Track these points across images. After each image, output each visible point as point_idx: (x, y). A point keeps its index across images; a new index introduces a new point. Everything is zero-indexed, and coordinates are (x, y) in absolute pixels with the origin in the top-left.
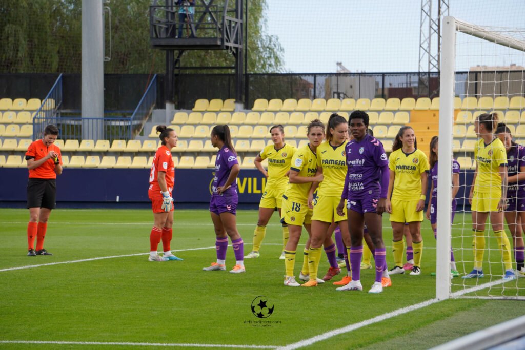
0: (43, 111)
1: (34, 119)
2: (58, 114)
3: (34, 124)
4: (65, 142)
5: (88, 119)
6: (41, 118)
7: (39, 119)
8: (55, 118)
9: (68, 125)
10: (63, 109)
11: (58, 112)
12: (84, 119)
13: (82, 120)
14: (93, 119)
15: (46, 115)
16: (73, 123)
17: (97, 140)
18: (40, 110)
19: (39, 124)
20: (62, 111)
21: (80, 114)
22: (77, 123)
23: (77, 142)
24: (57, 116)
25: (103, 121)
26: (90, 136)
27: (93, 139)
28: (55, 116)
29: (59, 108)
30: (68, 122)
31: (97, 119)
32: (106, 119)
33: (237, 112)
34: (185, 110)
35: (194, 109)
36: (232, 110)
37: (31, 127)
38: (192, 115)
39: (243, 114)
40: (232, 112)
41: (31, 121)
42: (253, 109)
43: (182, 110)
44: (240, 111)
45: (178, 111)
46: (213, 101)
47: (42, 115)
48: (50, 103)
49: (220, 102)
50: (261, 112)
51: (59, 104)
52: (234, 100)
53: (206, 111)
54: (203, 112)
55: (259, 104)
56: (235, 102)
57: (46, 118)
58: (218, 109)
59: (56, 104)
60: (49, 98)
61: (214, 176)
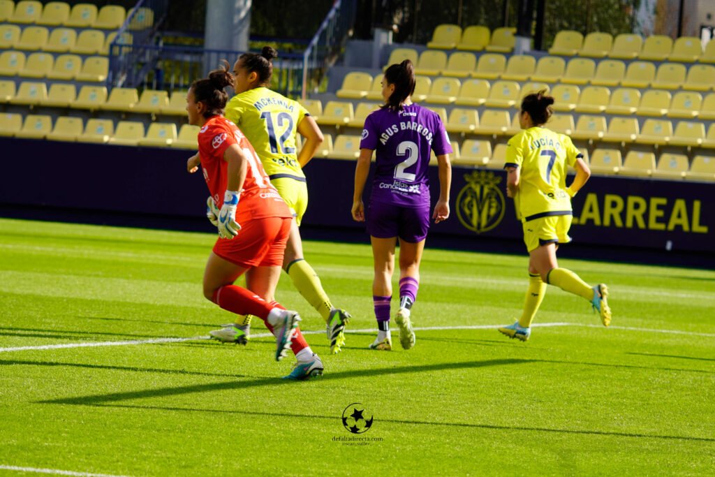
0: (130, 31)
1: (112, 46)
3: (111, 56)
4: (170, 96)
5: (218, 52)
6: (126, 46)
7: (121, 46)
11: (158, 34)
12: (210, 51)
13: (206, 55)
15: (135, 40)
18: (125, 30)
19: (120, 57)
21: (202, 41)
22: (194, 59)
24: (157, 43)
29: (161, 28)
30: (178, 57)
33: (518, 54)
34: (413, 45)
35: (430, 45)
36: (507, 49)
37: (105, 62)
38: (427, 55)
39: (532, 60)
40: (508, 55)
41: (106, 51)
42: (551, 51)
43: (406, 44)
44: (525, 53)
45: (397, 45)
46: (470, 30)
47: (128, 39)
48: (144, 17)
49: (484, 32)
50: (567, 58)
51: (161, 20)
52: (514, 30)
53: (456, 50)
54: (449, 52)
55: (565, 40)
56: (515, 35)
57: (135, 46)
58: (480, 47)
59: (156, 20)
60: (142, 6)
61: (467, 183)
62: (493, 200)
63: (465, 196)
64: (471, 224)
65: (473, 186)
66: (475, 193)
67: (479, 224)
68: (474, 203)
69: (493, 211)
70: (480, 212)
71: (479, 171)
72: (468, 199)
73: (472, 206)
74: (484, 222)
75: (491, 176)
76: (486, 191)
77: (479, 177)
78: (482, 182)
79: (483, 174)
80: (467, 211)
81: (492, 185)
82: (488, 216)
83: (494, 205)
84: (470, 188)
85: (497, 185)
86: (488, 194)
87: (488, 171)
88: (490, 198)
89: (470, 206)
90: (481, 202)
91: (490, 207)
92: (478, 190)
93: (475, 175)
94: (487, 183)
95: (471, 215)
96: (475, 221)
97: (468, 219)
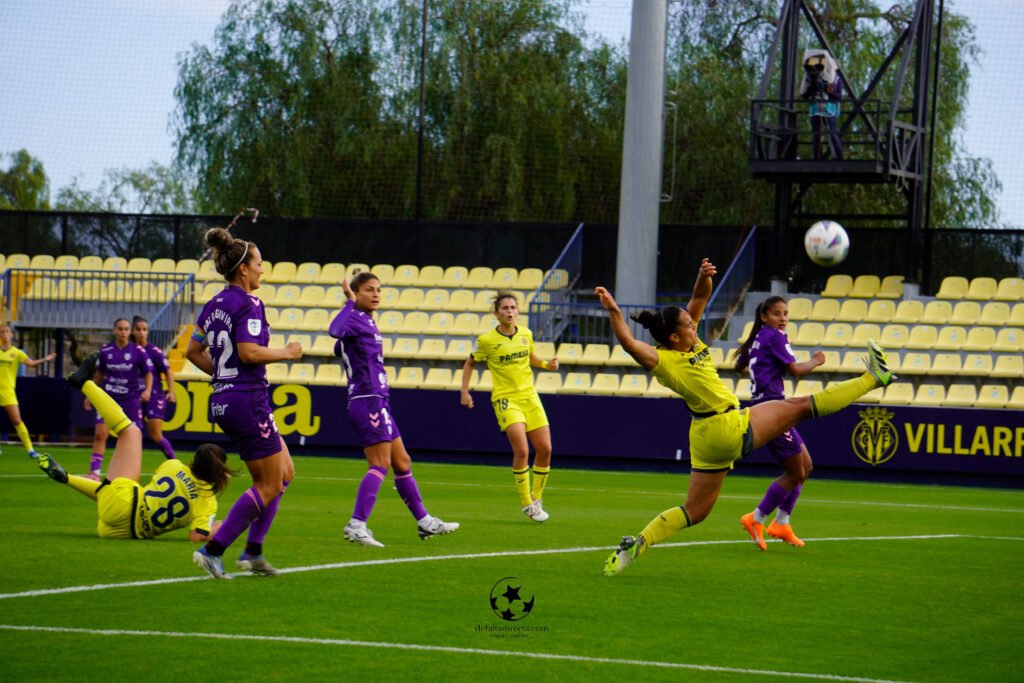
0: (547, 291)
1: (531, 304)
2: (572, 296)
3: (530, 314)
4: (584, 348)
5: (628, 307)
6: (544, 304)
7: (539, 304)
8: (567, 305)
9: (591, 318)
10: (583, 288)
11: (573, 293)
14: (636, 307)
15: (552, 299)
16: (599, 313)
18: (543, 289)
19: (539, 314)
20: (581, 292)
23: (606, 348)
24: (571, 301)
28: (567, 301)
29: (575, 287)
30: (591, 312)
33: (907, 299)
34: (807, 295)
35: (823, 294)
36: (897, 295)
37: (526, 318)
38: (820, 303)
39: (918, 304)
40: (898, 300)
41: (526, 309)
42: (939, 295)
43: (801, 294)
44: (913, 299)
45: (793, 295)
46: (861, 279)
47: (545, 298)
48: (560, 278)
49: (874, 280)
50: (954, 301)
51: (576, 280)
52: (902, 278)
53: (848, 297)
54: (841, 299)
55: (951, 286)
56: (903, 282)
57: (552, 304)
58: (870, 295)
59: (570, 280)
60: (558, 267)
61: (862, 419)
62: (887, 434)
63: (860, 431)
64: (867, 459)
65: (867, 421)
66: (870, 428)
67: (874, 457)
68: (869, 437)
69: (887, 445)
70: (875, 446)
71: (873, 407)
72: (864, 433)
73: (867, 440)
74: (879, 455)
75: (884, 412)
76: (880, 426)
77: (873, 413)
78: (876, 419)
79: (877, 411)
80: (863, 446)
81: (885, 421)
82: (883, 449)
83: (888, 438)
84: (864, 424)
85: (890, 420)
86: (882, 428)
87: (881, 408)
88: (884, 433)
89: (865, 440)
90: (875, 436)
91: (884, 441)
92: (872, 425)
93: (869, 411)
94: (881, 419)
95: (866, 448)
96: (870, 454)
97: (863, 453)
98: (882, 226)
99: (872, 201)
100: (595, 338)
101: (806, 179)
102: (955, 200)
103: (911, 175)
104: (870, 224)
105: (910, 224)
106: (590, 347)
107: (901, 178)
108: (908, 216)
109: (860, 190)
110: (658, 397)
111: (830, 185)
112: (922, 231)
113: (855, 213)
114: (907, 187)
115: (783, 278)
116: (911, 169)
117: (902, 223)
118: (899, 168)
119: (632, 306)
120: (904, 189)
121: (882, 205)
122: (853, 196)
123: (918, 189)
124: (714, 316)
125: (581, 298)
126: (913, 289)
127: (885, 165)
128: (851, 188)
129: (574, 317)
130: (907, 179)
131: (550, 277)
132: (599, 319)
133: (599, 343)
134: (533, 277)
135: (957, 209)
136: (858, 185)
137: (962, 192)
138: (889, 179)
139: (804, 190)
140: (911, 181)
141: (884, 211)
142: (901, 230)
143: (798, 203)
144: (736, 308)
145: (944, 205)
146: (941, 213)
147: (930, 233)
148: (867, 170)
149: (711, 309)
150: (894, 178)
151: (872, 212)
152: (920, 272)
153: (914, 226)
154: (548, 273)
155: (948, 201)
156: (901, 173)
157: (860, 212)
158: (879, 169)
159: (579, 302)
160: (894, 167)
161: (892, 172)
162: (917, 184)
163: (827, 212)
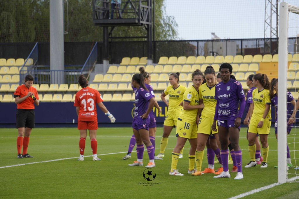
0: (26, 66)
1: (20, 71)
2: (35, 68)
3: (20, 74)
4: (40, 86)
5: (54, 71)
6: (25, 71)
7: (23, 71)
8: (33, 71)
9: (42, 75)
11: (35, 66)
12: (52, 71)
13: (51, 72)
14: (57, 71)
15: (28, 69)
16: (45, 73)
17: (60, 84)
18: (24, 66)
19: (23, 74)
20: (38, 66)
21: (49, 68)
22: (47, 73)
23: (47, 85)
24: (35, 69)
25: (64, 72)
26: (56, 81)
27: (57, 83)
28: (33, 69)
29: (36, 65)
30: (42, 73)
31: (60, 71)
32: (66, 71)
33: (149, 65)
35: (121, 64)
36: (145, 64)
37: (18, 76)
38: (120, 67)
39: (152, 66)
41: (18, 73)
42: (159, 63)
43: (114, 64)
44: (150, 65)
45: (111, 65)
46: (133, 59)
47: (25, 69)
48: (30, 61)
49: (137, 59)
50: (164, 65)
51: (36, 62)
52: (146, 58)
53: (129, 65)
54: (127, 66)
55: (163, 60)
56: (147, 59)
57: (28, 71)
58: (136, 64)
59: (34, 62)
60: (29, 58)
61: (134, 106)
98: (139, 40)
99: (135, 32)
100: (43, 82)
101: (113, 25)
102: (163, 31)
103: (148, 23)
104: (135, 40)
105: (148, 39)
106: (42, 85)
107: (144, 24)
108: (147, 37)
109: (131, 28)
110: (66, 102)
111: (122, 27)
112: (153, 42)
113: (130, 36)
114: (147, 27)
115: (107, 59)
116: (147, 21)
117: (146, 39)
118: (143, 21)
119: (56, 71)
120: (146, 28)
121: (139, 33)
122: (129, 30)
123: (150, 28)
124: (84, 73)
125: (38, 68)
126: (150, 61)
127: (139, 20)
128: (129, 28)
129: (36, 75)
130: (146, 24)
131: (27, 61)
132: (44, 75)
133: (45, 83)
134: (21, 61)
135: (164, 33)
136: (131, 27)
137: (165, 28)
138: (140, 25)
139: (112, 29)
140: (148, 25)
141: (140, 35)
142: (145, 42)
143: (110, 33)
144: (92, 70)
145: (160, 33)
146: (159, 35)
147: (155, 42)
148: (133, 22)
149: (83, 71)
150: (142, 24)
151: (136, 36)
152: (153, 56)
153: (149, 40)
154: (26, 60)
155: (161, 31)
156: (144, 22)
157: (132, 36)
158: (137, 21)
159: (38, 70)
160: (142, 20)
161: (141, 22)
162: (150, 26)
163: (121, 36)
